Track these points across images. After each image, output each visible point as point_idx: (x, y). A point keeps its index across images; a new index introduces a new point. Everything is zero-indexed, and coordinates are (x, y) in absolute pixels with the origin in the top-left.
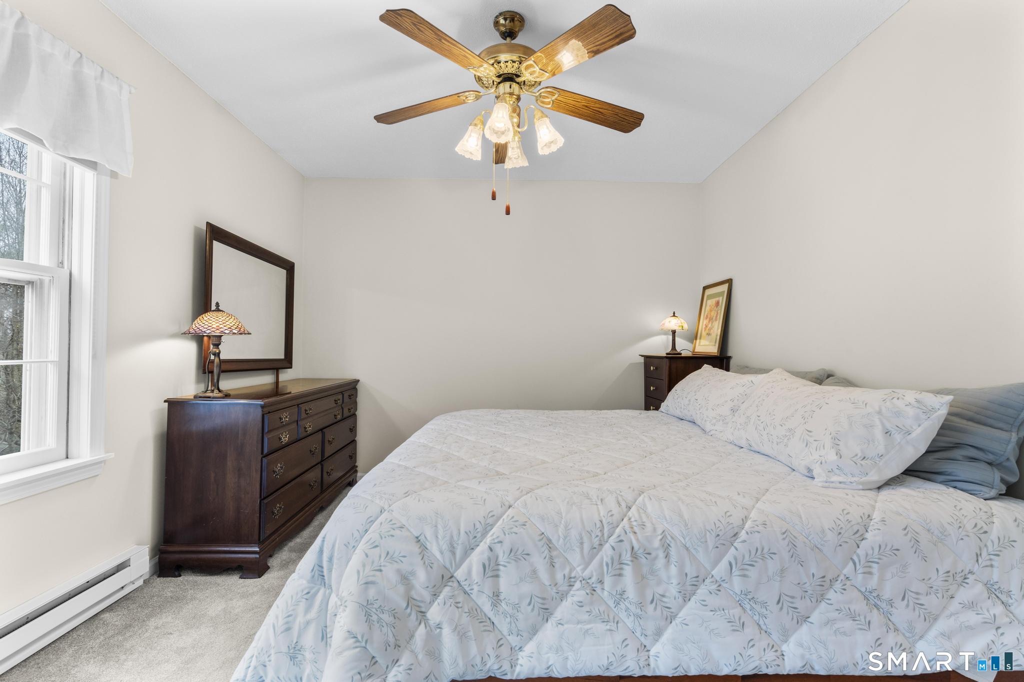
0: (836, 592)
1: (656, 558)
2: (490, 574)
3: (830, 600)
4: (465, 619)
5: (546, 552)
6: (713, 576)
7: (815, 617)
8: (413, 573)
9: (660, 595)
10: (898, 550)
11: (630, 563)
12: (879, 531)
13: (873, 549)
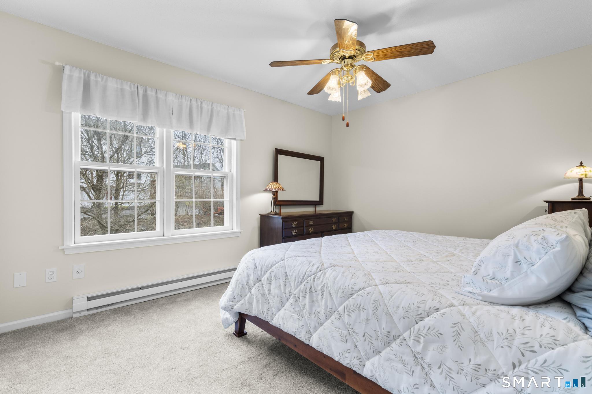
0: (396, 345)
1: (318, 294)
2: (269, 282)
3: (392, 347)
4: (260, 296)
5: (285, 279)
6: (338, 311)
7: (383, 354)
8: (251, 275)
9: (318, 312)
10: (441, 334)
11: (308, 293)
12: (435, 319)
13: (424, 327)
